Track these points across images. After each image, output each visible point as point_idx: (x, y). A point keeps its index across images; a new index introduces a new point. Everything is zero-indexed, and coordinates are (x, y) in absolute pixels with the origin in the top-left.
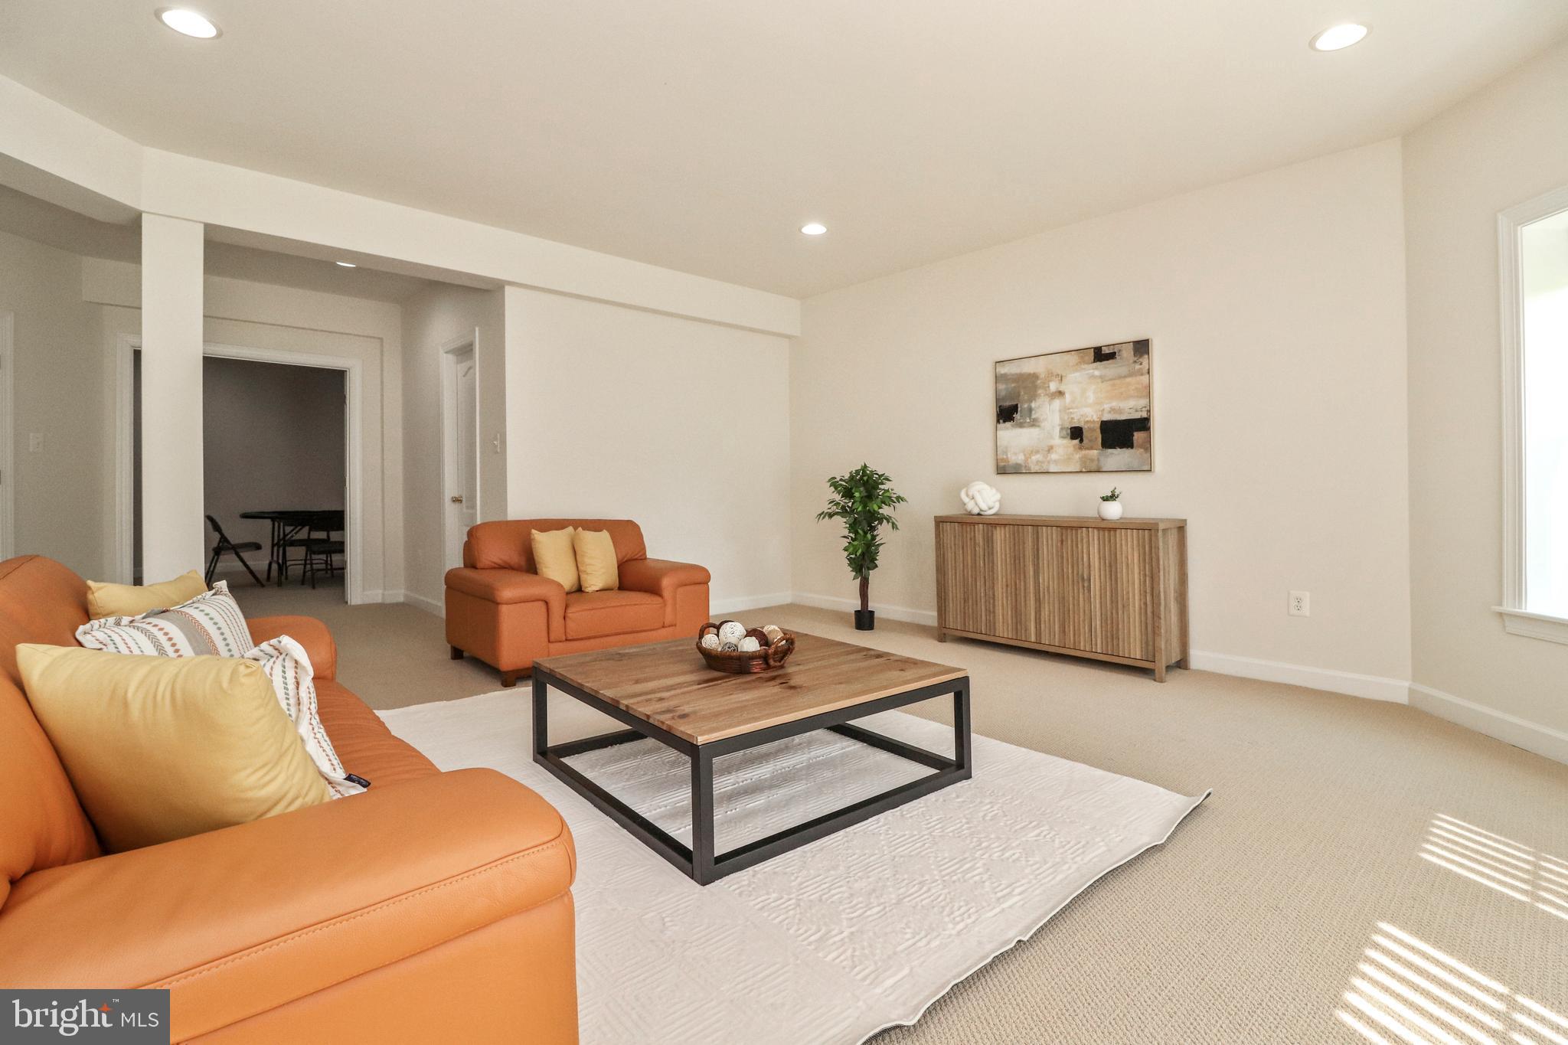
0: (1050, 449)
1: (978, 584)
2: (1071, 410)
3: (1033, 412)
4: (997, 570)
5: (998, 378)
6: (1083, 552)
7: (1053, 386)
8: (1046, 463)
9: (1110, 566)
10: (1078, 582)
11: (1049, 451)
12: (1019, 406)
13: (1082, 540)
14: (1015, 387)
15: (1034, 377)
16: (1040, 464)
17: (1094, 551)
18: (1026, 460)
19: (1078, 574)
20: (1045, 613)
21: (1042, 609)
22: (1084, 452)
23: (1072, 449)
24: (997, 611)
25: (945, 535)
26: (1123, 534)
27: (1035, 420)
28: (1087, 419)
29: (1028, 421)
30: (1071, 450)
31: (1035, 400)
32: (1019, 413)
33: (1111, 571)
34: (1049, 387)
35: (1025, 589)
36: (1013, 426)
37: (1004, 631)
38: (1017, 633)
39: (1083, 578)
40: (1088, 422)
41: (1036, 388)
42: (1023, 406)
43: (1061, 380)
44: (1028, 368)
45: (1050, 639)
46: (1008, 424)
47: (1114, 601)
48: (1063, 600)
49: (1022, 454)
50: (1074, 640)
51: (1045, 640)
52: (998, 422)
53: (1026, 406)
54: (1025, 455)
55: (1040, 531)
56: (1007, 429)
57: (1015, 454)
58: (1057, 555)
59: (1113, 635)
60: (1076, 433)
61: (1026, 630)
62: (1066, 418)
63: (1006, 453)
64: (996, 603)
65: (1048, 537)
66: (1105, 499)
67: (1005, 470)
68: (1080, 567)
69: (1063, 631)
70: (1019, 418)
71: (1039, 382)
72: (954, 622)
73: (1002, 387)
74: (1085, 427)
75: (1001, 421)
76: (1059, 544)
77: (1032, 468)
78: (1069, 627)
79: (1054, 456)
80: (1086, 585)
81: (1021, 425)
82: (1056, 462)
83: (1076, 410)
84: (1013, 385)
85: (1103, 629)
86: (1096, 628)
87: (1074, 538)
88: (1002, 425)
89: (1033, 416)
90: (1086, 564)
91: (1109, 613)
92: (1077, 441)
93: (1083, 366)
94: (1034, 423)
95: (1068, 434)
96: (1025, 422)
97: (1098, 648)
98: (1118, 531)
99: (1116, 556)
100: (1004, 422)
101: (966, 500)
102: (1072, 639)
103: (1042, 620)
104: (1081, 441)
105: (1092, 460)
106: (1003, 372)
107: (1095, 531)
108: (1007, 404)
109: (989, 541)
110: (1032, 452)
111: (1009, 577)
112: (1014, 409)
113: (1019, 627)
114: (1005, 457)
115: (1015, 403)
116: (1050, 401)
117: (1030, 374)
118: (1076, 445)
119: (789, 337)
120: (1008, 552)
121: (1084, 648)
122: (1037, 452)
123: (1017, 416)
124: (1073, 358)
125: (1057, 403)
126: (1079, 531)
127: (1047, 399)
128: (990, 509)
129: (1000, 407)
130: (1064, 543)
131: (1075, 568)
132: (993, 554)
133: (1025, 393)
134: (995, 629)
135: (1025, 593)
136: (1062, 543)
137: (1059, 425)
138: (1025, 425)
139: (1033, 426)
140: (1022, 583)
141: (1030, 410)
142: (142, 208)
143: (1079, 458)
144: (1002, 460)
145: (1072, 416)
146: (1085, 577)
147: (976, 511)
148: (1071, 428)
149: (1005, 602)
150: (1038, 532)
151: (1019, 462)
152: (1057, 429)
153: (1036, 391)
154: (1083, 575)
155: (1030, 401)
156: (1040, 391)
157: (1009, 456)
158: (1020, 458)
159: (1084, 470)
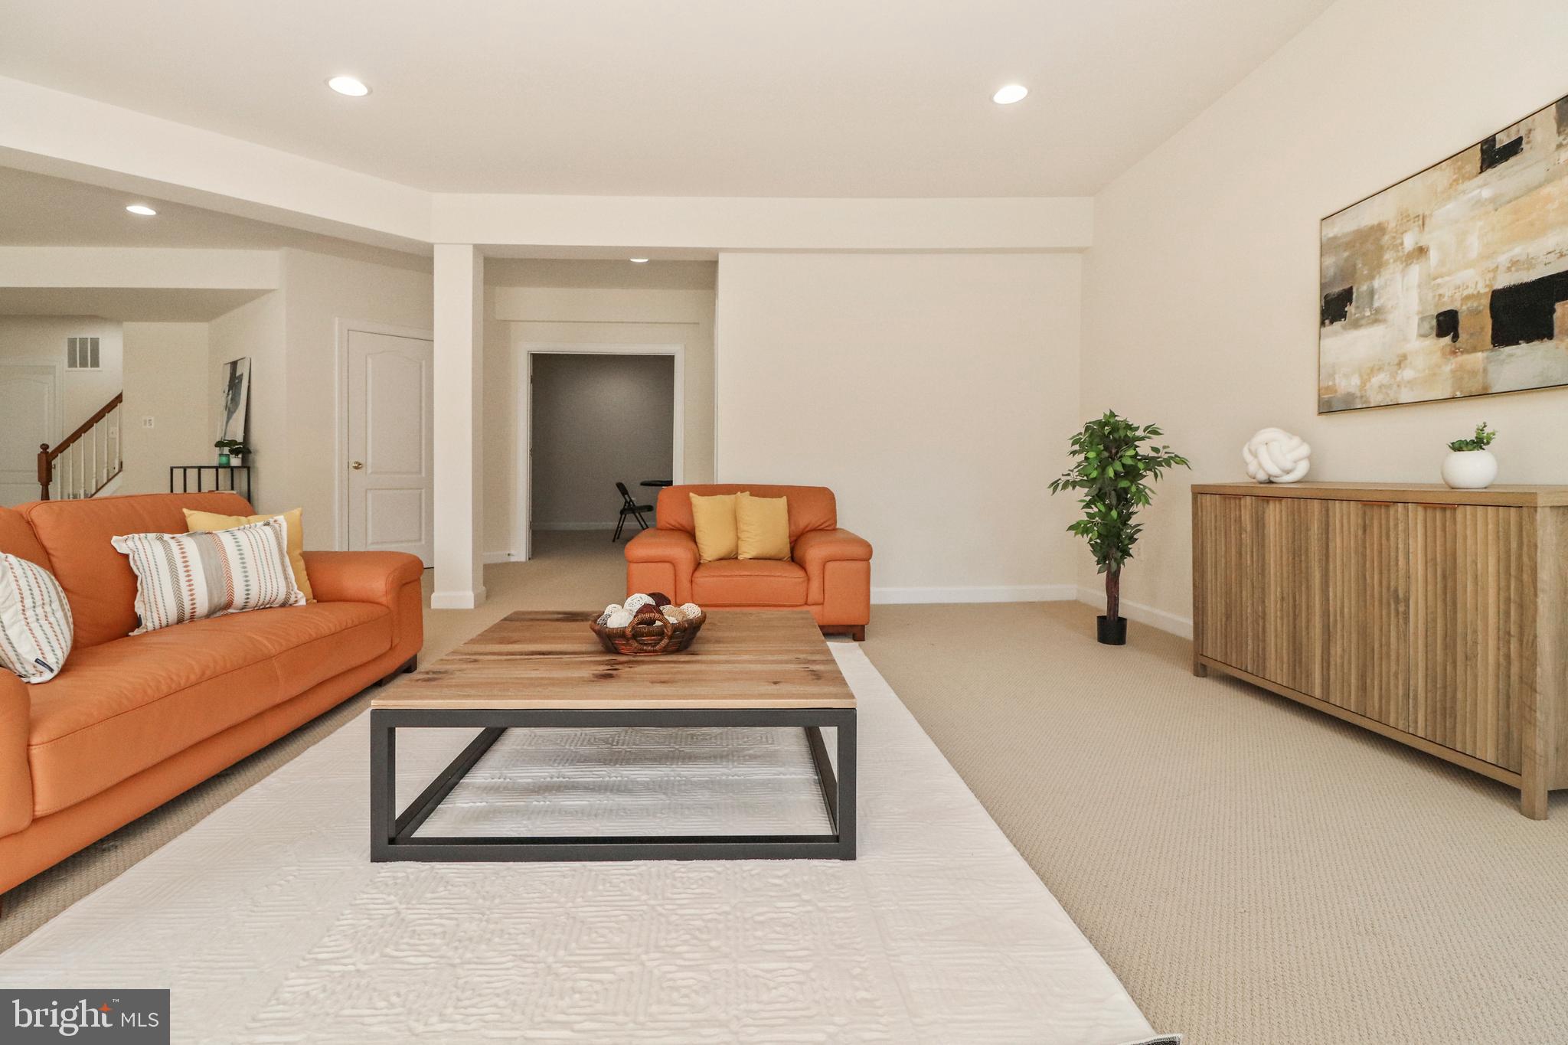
0: (1402, 361)
1: (1244, 593)
2: (1439, 281)
3: (1376, 297)
4: (1270, 572)
5: (1326, 247)
6: (1397, 548)
7: (1409, 242)
8: (1395, 387)
9: (1444, 577)
10: (1389, 604)
11: (1399, 364)
12: (1354, 290)
13: (1396, 525)
14: (1349, 256)
15: (1380, 229)
16: (1384, 390)
17: (1417, 544)
18: (1364, 384)
19: (1389, 588)
20: (1337, 650)
21: (1332, 644)
22: (1462, 358)
23: (1439, 354)
24: (1267, 639)
25: (1204, 513)
26: (1468, 513)
27: (1378, 311)
28: (1466, 293)
29: (1368, 313)
30: (1437, 357)
31: (1379, 273)
32: (1354, 303)
33: (1445, 587)
34: (1402, 244)
35: (1308, 608)
36: (1344, 328)
37: (1277, 675)
38: (1294, 678)
39: (1397, 598)
40: (1468, 298)
41: (1380, 249)
42: (1360, 290)
43: (1423, 225)
44: (1367, 217)
45: (1344, 699)
46: (1337, 325)
47: (1450, 646)
48: (1364, 633)
49: (1357, 376)
50: (1380, 707)
51: (1335, 699)
52: (1323, 324)
53: (1364, 288)
54: (1361, 376)
55: (1330, 505)
56: (1336, 333)
57: (1346, 376)
58: (1356, 552)
59: (1445, 709)
60: (1447, 324)
61: (1308, 676)
62: (1430, 295)
63: (1332, 376)
64: (1267, 625)
65: (1345, 517)
66: (1458, 447)
67: (1330, 406)
68: (1393, 576)
69: (1363, 688)
70: (1353, 311)
71: (1386, 238)
72: (1213, 649)
73: (1329, 261)
74: (1463, 309)
75: (1327, 322)
76: (1360, 532)
77: (1372, 400)
78: (1373, 680)
79: (1408, 374)
80: (1401, 609)
81: (1356, 325)
82: (1411, 383)
83: (1447, 278)
84: (1346, 254)
85: (1429, 695)
86: (1416, 691)
87: (1384, 522)
88: (1329, 329)
89: (1376, 304)
90: (1402, 573)
91: (1439, 669)
92: (1447, 340)
93: (1461, 187)
94: (1378, 317)
95: (1432, 328)
96: (1364, 317)
97: (1418, 728)
98: (1460, 511)
99: (1455, 560)
100: (1332, 323)
101: (1248, 457)
102: (1377, 705)
103: (1332, 663)
104: (1455, 338)
105: (1473, 373)
106: (1331, 235)
107: (1420, 509)
108: (1337, 289)
109: (1259, 523)
110: (1372, 370)
111: (1285, 584)
112: (1346, 296)
113: (1298, 670)
114: (1330, 383)
115: (1347, 287)
116: (1403, 270)
117: (1372, 228)
118: (1446, 345)
119: (1081, 250)
120: (1284, 542)
121: (1395, 725)
122: (1380, 369)
123: (1350, 309)
124: (1442, 178)
125: (1416, 271)
126: (1392, 512)
127: (1400, 266)
128: (1288, 472)
129: (1326, 297)
130: (1368, 531)
131: (1385, 576)
132: (1263, 546)
133: (1364, 265)
134: (1264, 669)
135: (1308, 614)
136: (1365, 531)
137: (1419, 313)
138: (1363, 322)
139: (1376, 321)
140: (1304, 597)
141: (1372, 293)
142: (431, 240)
143: (1453, 372)
144: (1328, 388)
145: (1441, 291)
146: (1401, 595)
147: (1262, 476)
148: (1439, 315)
149: (1279, 625)
150: (1327, 510)
151: (1352, 390)
152: (1415, 320)
153: (1380, 257)
154: (1396, 591)
155: (1372, 277)
156: (1388, 256)
157: (1337, 381)
158: (1353, 384)
159: (1458, 394)
